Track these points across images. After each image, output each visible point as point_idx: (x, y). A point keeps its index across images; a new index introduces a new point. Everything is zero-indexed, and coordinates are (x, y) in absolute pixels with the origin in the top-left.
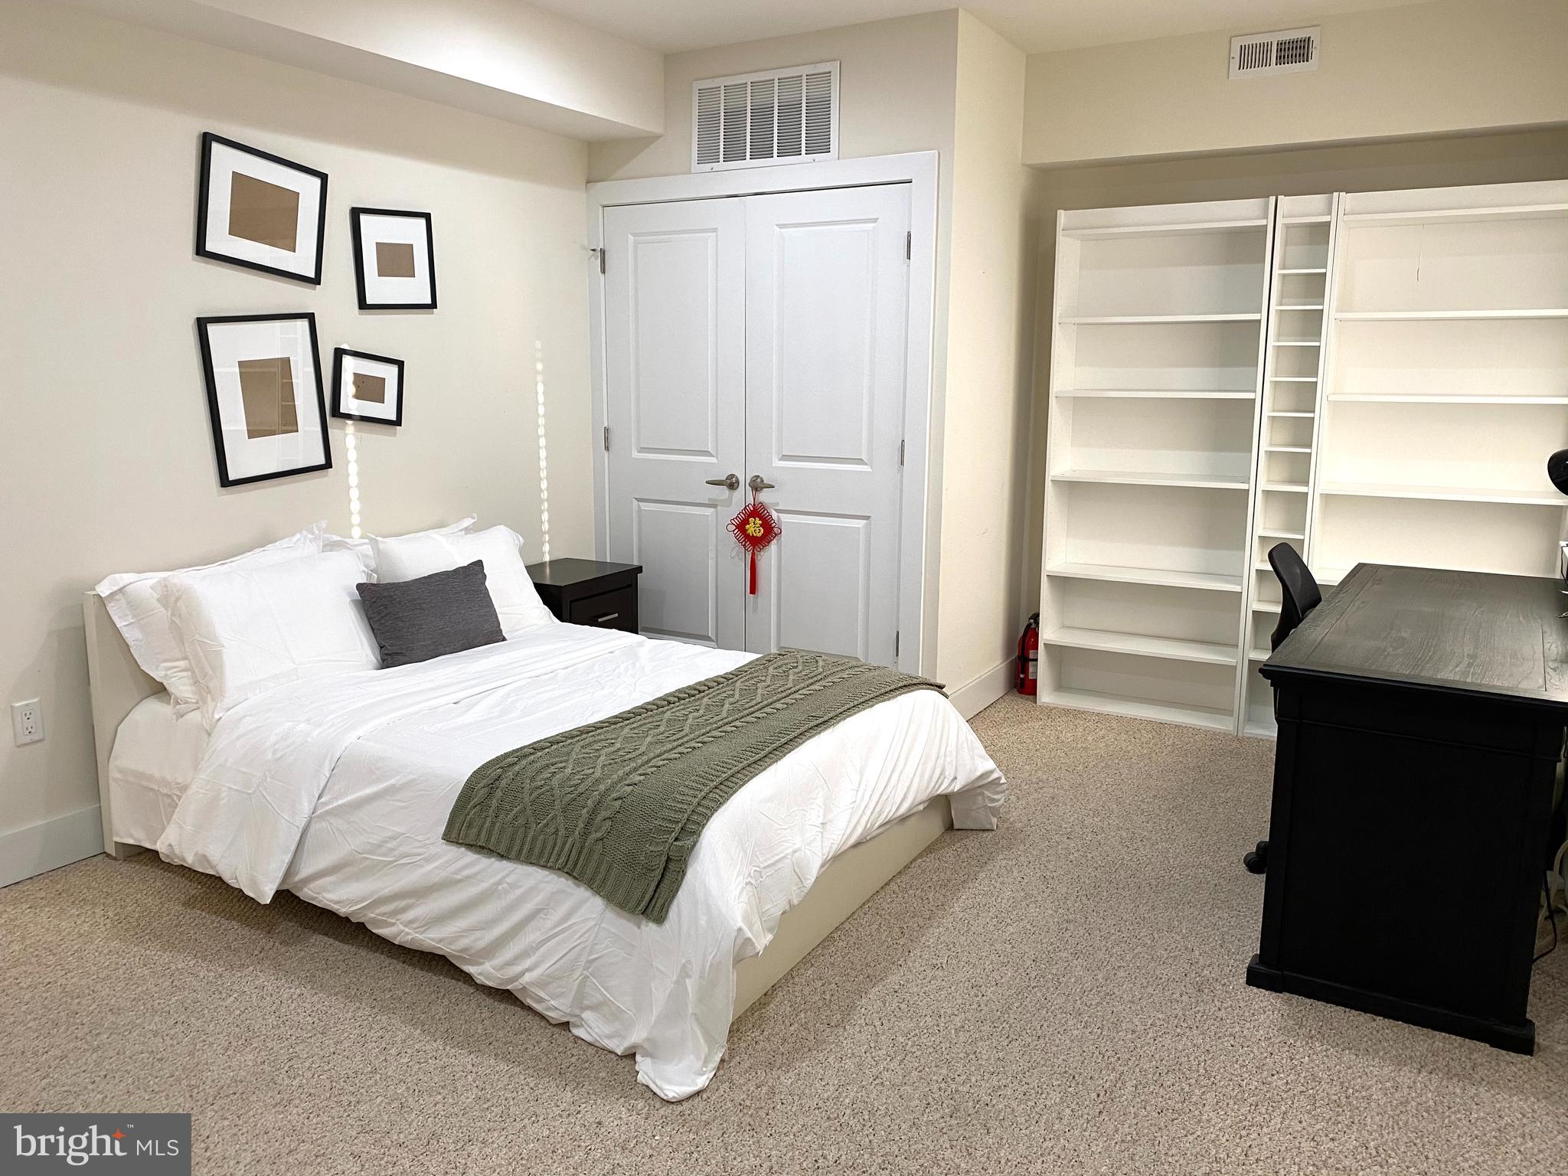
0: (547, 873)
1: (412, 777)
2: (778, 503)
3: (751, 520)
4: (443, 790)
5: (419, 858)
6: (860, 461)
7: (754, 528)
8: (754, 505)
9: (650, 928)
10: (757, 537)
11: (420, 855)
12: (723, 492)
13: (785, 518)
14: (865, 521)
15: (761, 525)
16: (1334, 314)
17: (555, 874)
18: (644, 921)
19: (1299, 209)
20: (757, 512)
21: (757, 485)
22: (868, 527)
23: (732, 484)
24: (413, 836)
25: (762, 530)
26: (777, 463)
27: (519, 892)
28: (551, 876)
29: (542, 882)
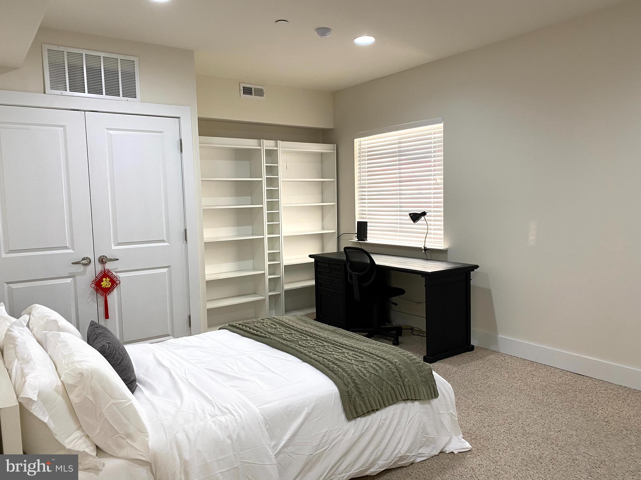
0: (395, 405)
1: (313, 404)
2: (117, 268)
3: (104, 279)
4: (332, 401)
5: (340, 436)
6: (163, 241)
7: (106, 283)
8: (104, 271)
9: (435, 402)
10: (108, 288)
11: (340, 434)
12: (80, 268)
13: (120, 275)
14: (168, 269)
15: (110, 281)
16: (282, 180)
17: (398, 404)
18: (431, 400)
19: (268, 144)
20: (105, 274)
21: (103, 260)
22: (170, 272)
23: (86, 262)
24: (332, 429)
25: (110, 283)
26: (114, 247)
27: (388, 421)
28: (397, 406)
29: (395, 410)
